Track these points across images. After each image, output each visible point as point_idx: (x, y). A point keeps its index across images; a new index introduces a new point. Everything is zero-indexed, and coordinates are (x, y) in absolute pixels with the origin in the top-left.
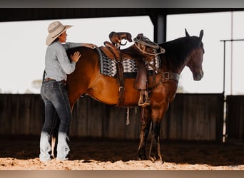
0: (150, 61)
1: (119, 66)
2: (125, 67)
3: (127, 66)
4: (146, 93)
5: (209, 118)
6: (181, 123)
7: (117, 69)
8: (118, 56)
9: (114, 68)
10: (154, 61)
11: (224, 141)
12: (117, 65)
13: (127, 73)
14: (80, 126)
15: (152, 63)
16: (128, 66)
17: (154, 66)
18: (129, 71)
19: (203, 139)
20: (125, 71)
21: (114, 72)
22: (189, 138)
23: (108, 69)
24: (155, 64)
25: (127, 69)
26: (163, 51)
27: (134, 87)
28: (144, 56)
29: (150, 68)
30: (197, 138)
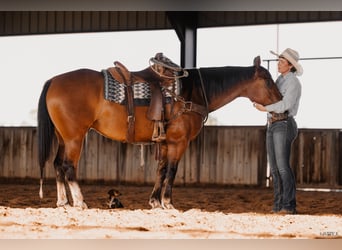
0: (168, 86)
1: (129, 91)
2: (135, 92)
3: (138, 90)
4: (161, 125)
5: (250, 156)
6: (215, 163)
7: (126, 93)
8: (127, 78)
9: (122, 93)
10: (174, 86)
11: (268, 185)
12: (125, 89)
13: (139, 99)
14: (89, 166)
15: (170, 88)
16: (140, 91)
17: (173, 92)
18: (141, 97)
19: (242, 182)
20: (135, 97)
21: (122, 97)
22: (225, 182)
23: (114, 94)
24: (174, 89)
25: (138, 94)
26: (186, 74)
27: (146, 117)
28: (162, 80)
29: (168, 94)
30: (235, 182)
